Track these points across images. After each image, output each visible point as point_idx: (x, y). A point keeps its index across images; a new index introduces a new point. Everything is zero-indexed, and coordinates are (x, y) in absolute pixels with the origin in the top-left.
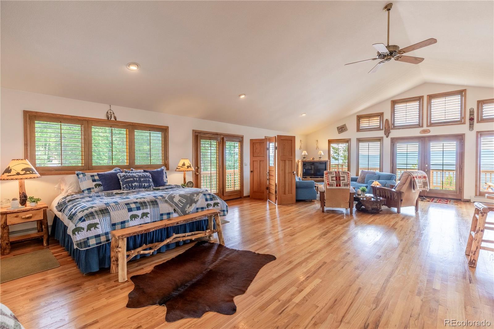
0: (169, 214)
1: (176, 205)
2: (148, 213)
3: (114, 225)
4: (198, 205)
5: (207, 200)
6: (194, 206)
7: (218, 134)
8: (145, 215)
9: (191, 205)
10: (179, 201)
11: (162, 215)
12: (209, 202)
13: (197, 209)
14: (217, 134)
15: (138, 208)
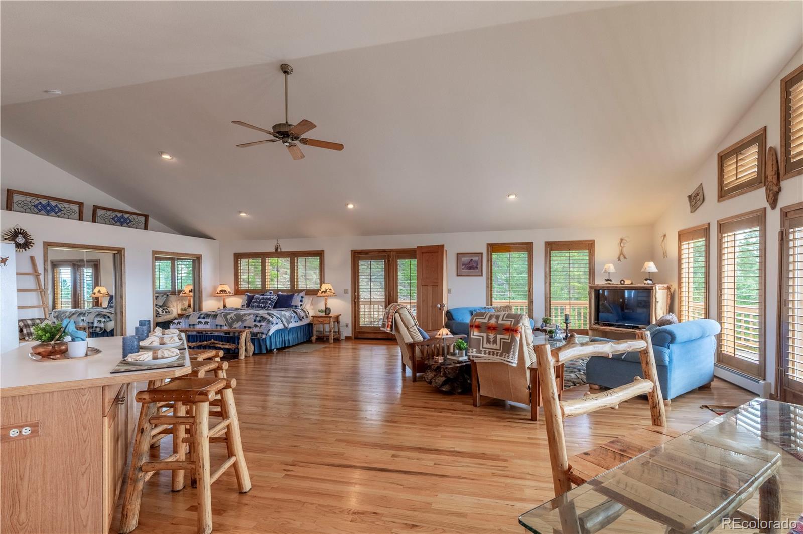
0: (221, 326)
1: (227, 320)
2: (208, 322)
3: (190, 325)
4: (246, 324)
5: (255, 321)
6: (240, 323)
7: (386, 252)
8: (206, 323)
9: (237, 323)
10: (231, 318)
11: (217, 325)
12: (256, 323)
13: (245, 327)
14: (384, 251)
15: (204, 318)
